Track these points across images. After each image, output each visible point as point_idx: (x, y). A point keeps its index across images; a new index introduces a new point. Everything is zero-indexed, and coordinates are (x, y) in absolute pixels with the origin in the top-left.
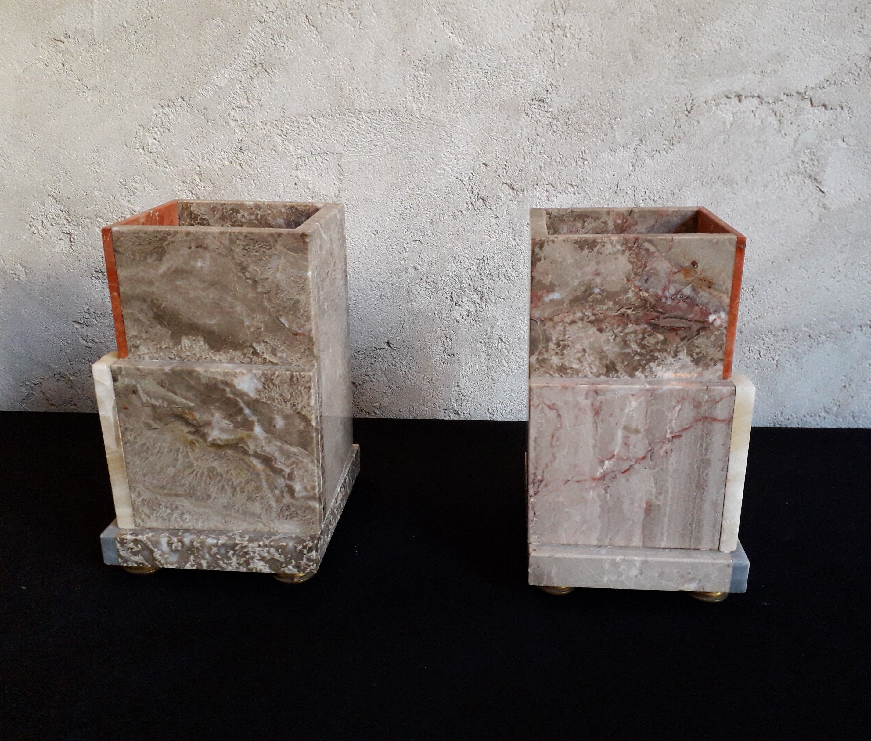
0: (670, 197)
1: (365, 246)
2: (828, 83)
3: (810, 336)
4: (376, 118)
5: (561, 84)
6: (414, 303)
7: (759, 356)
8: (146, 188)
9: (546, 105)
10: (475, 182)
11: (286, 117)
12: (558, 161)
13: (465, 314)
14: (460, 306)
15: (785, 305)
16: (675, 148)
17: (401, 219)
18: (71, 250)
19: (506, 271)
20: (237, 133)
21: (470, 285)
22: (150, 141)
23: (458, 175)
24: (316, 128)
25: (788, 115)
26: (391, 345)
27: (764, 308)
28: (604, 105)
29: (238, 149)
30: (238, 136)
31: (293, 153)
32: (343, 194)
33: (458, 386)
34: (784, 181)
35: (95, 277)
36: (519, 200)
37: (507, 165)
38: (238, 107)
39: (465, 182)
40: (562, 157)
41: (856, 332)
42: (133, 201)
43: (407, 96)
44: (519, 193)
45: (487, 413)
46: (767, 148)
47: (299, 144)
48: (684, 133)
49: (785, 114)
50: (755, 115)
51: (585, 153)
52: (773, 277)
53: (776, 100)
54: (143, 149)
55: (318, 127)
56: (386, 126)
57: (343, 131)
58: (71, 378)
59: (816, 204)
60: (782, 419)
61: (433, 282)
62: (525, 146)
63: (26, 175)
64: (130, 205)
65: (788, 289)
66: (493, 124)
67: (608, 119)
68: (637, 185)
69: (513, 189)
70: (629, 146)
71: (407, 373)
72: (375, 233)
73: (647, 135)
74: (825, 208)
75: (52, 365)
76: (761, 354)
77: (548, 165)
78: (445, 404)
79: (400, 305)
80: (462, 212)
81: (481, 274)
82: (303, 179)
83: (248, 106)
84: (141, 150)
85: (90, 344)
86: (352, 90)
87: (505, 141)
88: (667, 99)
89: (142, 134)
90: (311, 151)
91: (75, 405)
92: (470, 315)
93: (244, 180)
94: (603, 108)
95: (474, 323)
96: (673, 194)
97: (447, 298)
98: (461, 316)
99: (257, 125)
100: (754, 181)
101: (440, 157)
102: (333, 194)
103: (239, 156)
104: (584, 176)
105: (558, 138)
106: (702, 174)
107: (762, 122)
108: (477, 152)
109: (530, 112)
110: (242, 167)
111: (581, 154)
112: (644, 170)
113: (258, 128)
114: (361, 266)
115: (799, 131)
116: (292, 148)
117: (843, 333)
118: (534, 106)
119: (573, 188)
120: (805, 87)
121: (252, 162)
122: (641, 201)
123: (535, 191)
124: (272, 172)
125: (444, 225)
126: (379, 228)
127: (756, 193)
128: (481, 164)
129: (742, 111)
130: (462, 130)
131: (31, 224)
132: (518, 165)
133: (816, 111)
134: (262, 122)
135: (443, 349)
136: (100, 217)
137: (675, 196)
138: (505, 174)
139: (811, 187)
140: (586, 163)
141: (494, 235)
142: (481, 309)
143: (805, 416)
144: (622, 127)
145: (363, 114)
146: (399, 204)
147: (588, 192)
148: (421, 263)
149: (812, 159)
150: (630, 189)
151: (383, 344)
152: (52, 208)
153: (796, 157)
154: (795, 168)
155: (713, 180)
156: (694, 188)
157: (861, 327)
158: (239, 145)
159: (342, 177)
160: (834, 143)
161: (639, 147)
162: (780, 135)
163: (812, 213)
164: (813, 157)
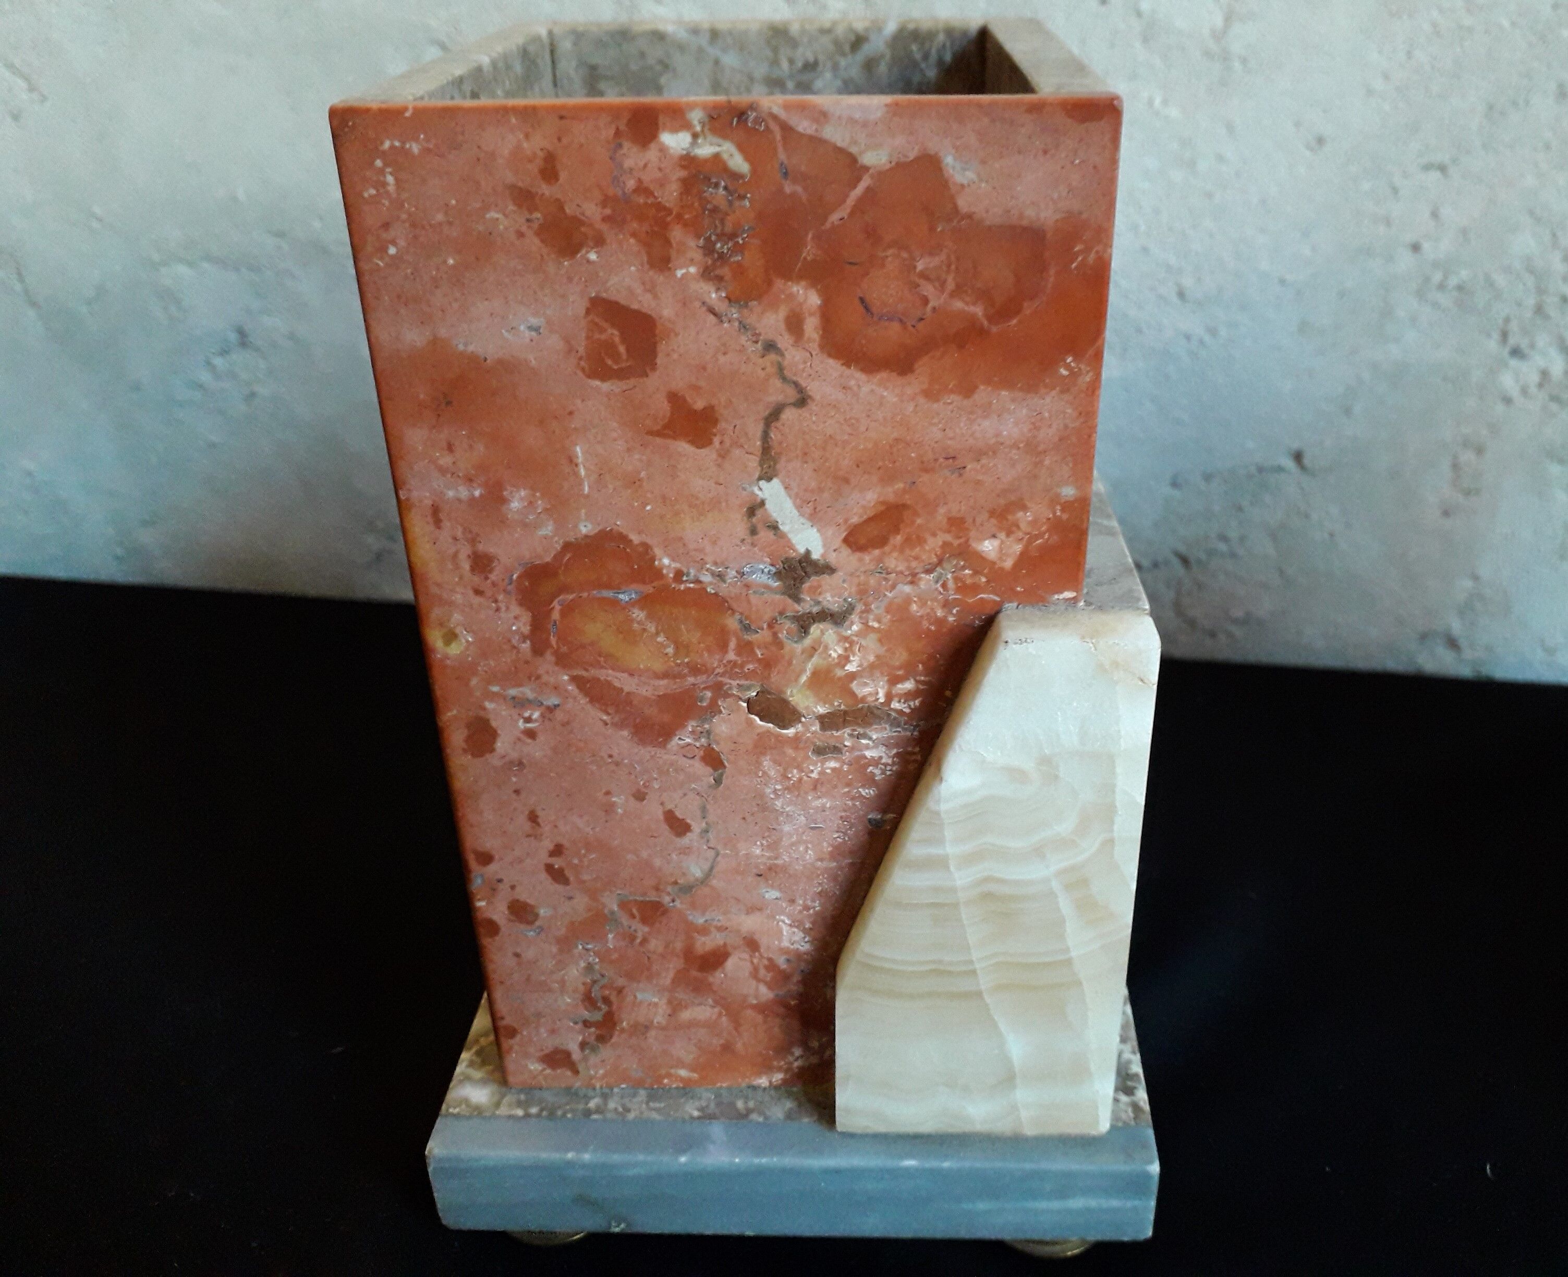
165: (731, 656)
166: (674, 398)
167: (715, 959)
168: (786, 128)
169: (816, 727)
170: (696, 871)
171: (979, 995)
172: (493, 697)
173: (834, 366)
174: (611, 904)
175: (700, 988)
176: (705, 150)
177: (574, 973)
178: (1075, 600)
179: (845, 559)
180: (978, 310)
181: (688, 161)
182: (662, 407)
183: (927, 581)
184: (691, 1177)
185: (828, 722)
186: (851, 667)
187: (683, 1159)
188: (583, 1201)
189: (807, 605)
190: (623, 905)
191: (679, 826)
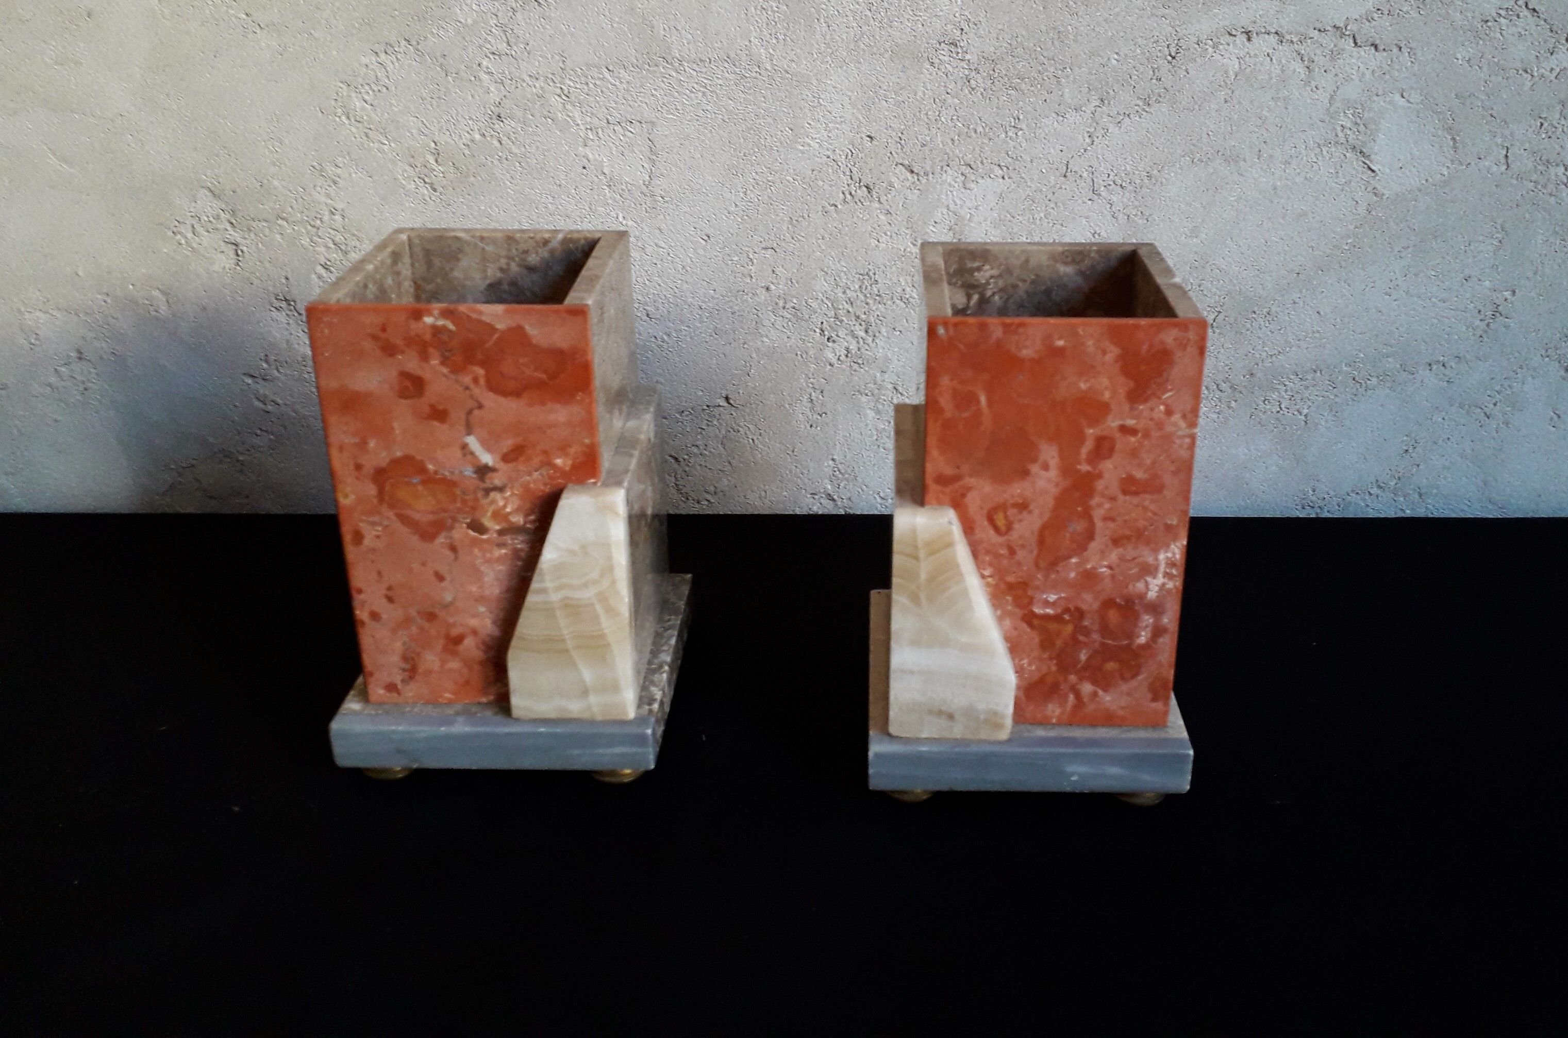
0: (1146, 181)
1: (691, 258)
2: (1380, 12)
3: (1354, 379)
4: (704, 70)
5: (981, 20)
6: (765, 339)
7: (1278, 409)
8: (354, 175)
9: (960, 50)
10: (855, 163)
11: (567, 69)
12: (978, 131)
13: (842, 353)
14: (834, 341)
15: (1317, 335)
16: (1152, 110)
17: (746, 217)
18: (238, 268)
19: (904, 290)
20: (492, 92)
21: (849, 312)
22: (358, 104)
23: (829, 153)
24: (615, 85)
25: (1320, 60)
26: (732, 402)
27: (1286, 340)
28: (1047, 50)
29: (494, 117)
30: (494, 97)
31: (579, 122)
32: (655, 181)
33: (833, 460)
34: (1316, 154)
35: (276, 308)
36: (920, 188)
37: (903, 137)
38: (494, 53)
39: (840, 164)
40: (984, 125)
41: (1423, 373)
42: (333, 194)
43: (752, 39)
44: (921, 178)
45: (877, 497)
46: (1290, 108)
47: (589, 109)
48: (1165, 88)
49: (1316, 59)
50: (1271, 60)
51: (1019, 119)
52: (1299, 296)
53: (1303, 37)
54: (348, 118)
55: (617, 83)
56: (720, 82)
57: (655, 89)
58: (241, 458)
59: (1363, 187)
60: (1314, 498)
61: (794, 308)
62: (929, 109)
63: (167, 157)
64: (330, 201)
65: (1322, 313)
66: (880, 78)
67: (1052, 70)
68: (1096, 165)
69: (912, 172)
70: (1083, 109)
71: (756, 441)
72: (706, 238)
73: (1111, 92)
74: (1376, 194)
75: (211, 440)
76: (1283, 406)
77: (964, 137)
78: (814, 486)
79: (745, 343)
80: (836, 206)
81: (865, 296)
82: (596, 160)
83: (508, 52)
84: (344, 118)
85: (270, 408)
86: (667, 29)
87: (898, 104)
88: (1140, 39)
89: (345, 94)
90: (607, 119)
91: (247, 497)
92: (849, 355)
93: (505, 161)
94: (1045, 54)
95: (856, 366)
96: (1149, 177)
97: (815, 331)
98: (837, 357)
99: (524, 81)
100: (1271, 156)
101: (803, 127)
102: (641, 182)
103: (497, 126)
104: (1017, 152)
105: (978, 97)
106: (1192, 147)
107: (1283, 71)
108: (858, 119)
109: (936, 61)
110: (501, 144)
111: (1012, 120)
112: (1107, 143)
113: (524, 85)
114: (686, 286)
115: (1337, 82)
116: (577, 115)
117: (1404, 374)
118: (942, 52)
119: (1002, 169)
120: (1345, 18)
121: (517, 135)
122: (1102, 188)
123: (945, 175)
124: (548, 150)
125: (809, 225)
126: (710, 231)
127: (1273, 174)
128: (863, 136)
129: (1252, 54)
130: (834, 87)
131: (175, 229)
132: (919, 137)
133: (1363, 53)
134: (530, 76)
135: (809, 405)
136: (282, 219)
137: (1153, 179)
138: (900, 150)
139: (1355, 163)
140: (1020, 133)
141: (884, 239)
142: (867, 347)
143: (1348, 495)
144: (1074, 81)
145: (686, 64)
146: (742, 195)
147: (1023, 175)
148: (774, 281)
149: (1356, 123)
150: (1086, 171)
151: (719, 400)
152: (207, 205)
153: (1333, 121)
154: (1331, 136)
155: (1209, 156)
156: (1181, 168)
157: (1430, 365)
158: (496, 110)
159: (654, 157)
160: (1388, 99)
161: (1099, 109)
162: (1308, 89)
163: (1357, 202)
164: (1358, 121)
165: (459, 505)
166: (432, 407)
167: (458, 640)
168: (468, 316)
169: (495, 535)
170: (448, 598)
171: (567, 651)
172: (362, 521)
173: (491, 395)
174: (413, 612)
175: (454, 654)
176: (440, 323)
177: (398, 646)
178: (595, 483)
179: (501, 466)
180: (544, 376)
181: (434, 327)
182: (427, 409)
183: (536, 475)
184: (447, 737)
185: (501, 533)
186: (508, 510)
187: (443, 729)
188: (400, 752)
189: (488, 484)
190: (419, 613)
191: (440, 578)
